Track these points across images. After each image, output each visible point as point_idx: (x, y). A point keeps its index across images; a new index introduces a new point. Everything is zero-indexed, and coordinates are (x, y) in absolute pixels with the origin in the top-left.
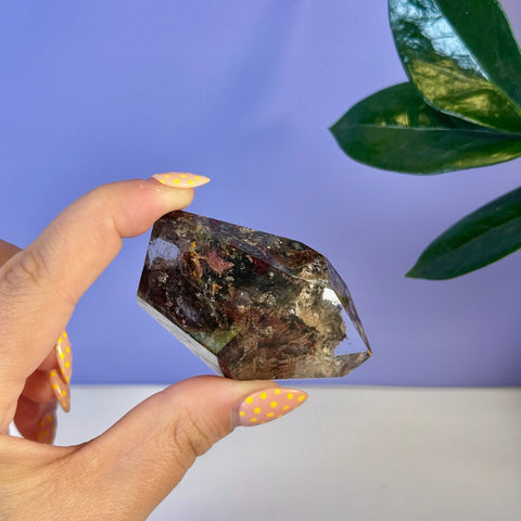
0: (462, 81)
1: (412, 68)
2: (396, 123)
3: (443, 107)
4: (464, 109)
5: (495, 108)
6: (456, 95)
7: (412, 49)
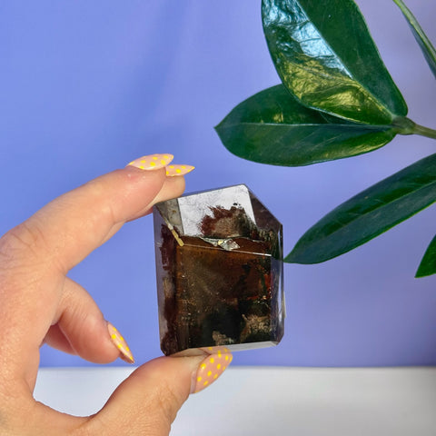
0: (327, 79)
1: (283, 68)
2: (273, 120)
3: (311, 104)
4: (330, 104)
5: (357, 103)
6: (323, 92)
7: (282, 51)
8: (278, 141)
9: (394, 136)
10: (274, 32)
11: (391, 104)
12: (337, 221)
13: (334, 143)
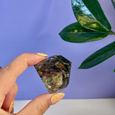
0: (90, 20)
2: (74, 32)
3: (85, 27)
4: (90, 27)
5: (98, 26)
6: (89, 24)
7: (77, 13)
8: (76, 37)
9: (108, 35)
10: (75, 8)
11: (107, 26)
12: (92, 58)
13: (92, 37)
